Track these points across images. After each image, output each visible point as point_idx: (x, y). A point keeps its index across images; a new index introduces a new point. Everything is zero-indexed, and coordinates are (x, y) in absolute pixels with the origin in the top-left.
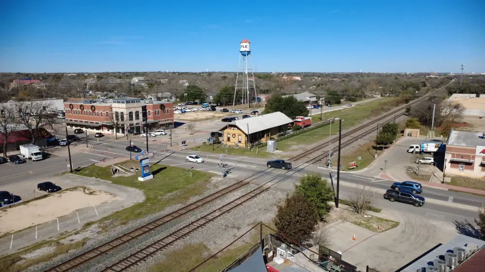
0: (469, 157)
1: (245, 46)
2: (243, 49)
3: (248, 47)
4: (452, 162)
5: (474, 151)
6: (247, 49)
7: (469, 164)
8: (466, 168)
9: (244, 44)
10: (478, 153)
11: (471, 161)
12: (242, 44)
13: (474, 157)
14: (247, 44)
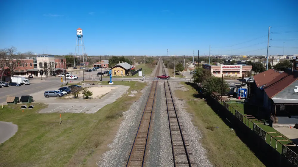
0: (219, 70)
1: (80, 32)
2: (78, 34)
3: (82, 32)
4: (214, 72)
5: (220, 67)
6: (81, 34)
7: (219, 72)
8: (218, 74)
9: (80, 31)
10: (221, 68)
11: (220, 71)
12: (78, 31)
13: (220, 69)
14: (81, 31)
